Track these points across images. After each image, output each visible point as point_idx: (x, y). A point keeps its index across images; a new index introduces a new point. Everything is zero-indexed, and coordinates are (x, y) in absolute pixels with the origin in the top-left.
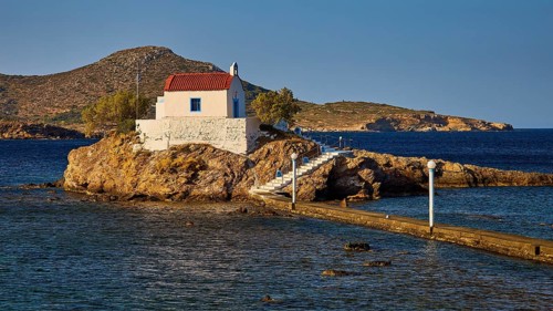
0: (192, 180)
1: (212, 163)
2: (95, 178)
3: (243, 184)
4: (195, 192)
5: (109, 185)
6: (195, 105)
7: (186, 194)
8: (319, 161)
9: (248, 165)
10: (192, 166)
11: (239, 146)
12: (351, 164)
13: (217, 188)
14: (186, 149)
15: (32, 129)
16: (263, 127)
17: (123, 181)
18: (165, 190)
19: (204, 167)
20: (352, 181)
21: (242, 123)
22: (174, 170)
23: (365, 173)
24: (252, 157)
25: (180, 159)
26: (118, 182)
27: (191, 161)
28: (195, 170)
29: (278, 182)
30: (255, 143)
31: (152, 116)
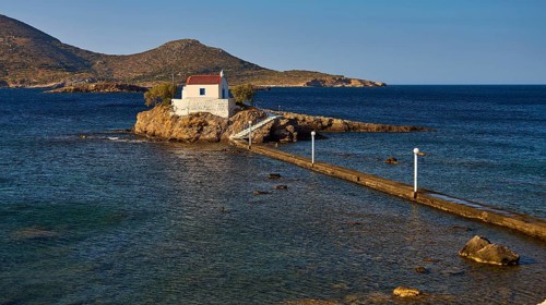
0: (200, 131)
1: (210, 122)
2: (150, 128)
3: (226, 133)
4: (201, 137)
5: (157, 132)
6: (202, 92)
7: (197, 138)
8: (266, 121)
9: (229, 123)
10: (200, 124)
11: (225, 114)
12: (283, 123)
13: (213, 135)
14: (197, 115)
15: (121, 87)
16: (237, 104)
17: (165, 131)
18: (186, 136)
19: (206, 125)
20: (283, 132)
21: (226, 102)
22: (190, 126)
23: (290, 127)
24: (231, 119)
25: (194, 120)
26: (162, 131)
27: (199, 121)
28: (202, 125)
29: (244, 132)
30: (233, 112)
31: (180, 98)
